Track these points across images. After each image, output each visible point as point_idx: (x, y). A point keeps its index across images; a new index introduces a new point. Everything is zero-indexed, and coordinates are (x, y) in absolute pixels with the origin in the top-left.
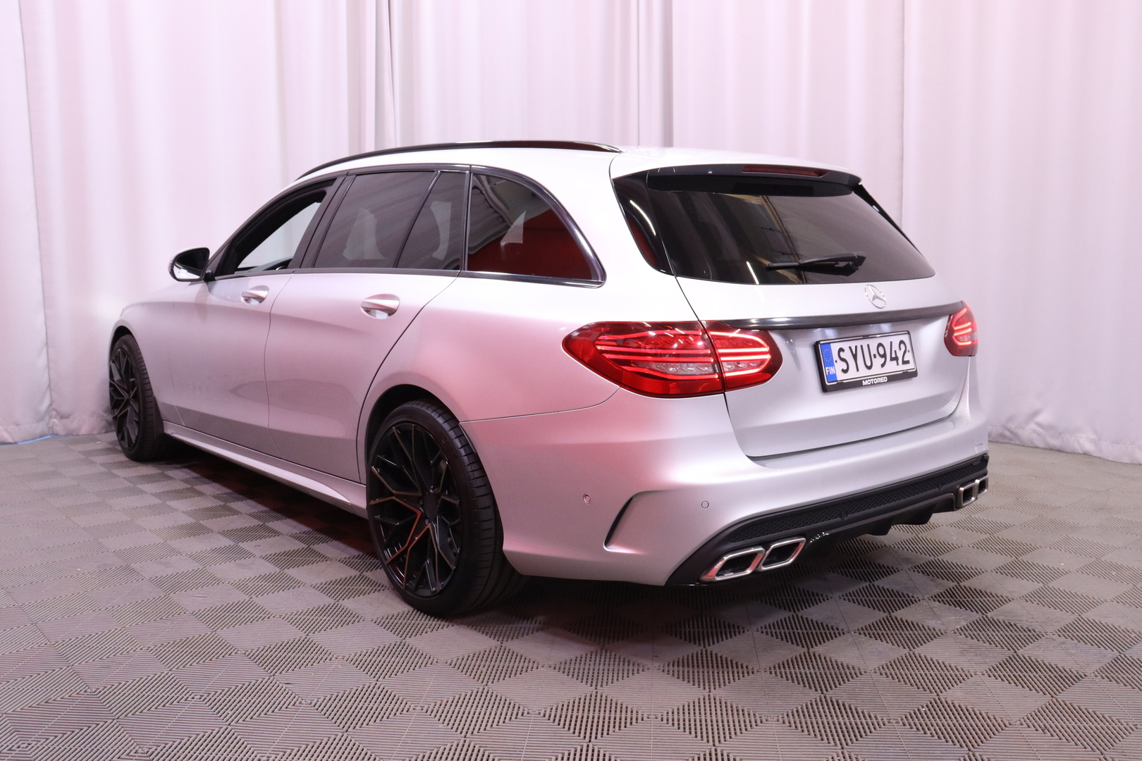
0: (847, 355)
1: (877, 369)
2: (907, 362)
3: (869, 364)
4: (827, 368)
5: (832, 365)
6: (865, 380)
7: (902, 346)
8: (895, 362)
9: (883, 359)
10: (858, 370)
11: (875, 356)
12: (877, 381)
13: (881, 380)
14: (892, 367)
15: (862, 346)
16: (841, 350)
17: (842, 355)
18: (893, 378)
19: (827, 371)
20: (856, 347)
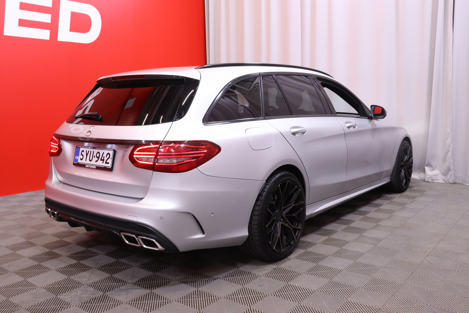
0: (84, 154)
1: (93, 162)
2: (108, 163)
3: (91, 159)
4: (76, 156)
5: (78, 156)
6: (87, 165)
7: (108, 156)
8: (102, 161)
9: (98, 159)
10: (86, 160)
11: (94, 157)
12: (91, 167)
13: (93, 167)
14: (100, 163)
15: (91, 151)
16: (83, 151)
17: (83, 153)
18: (99, 168)
19: (76, 158)
20: (89, 151)
